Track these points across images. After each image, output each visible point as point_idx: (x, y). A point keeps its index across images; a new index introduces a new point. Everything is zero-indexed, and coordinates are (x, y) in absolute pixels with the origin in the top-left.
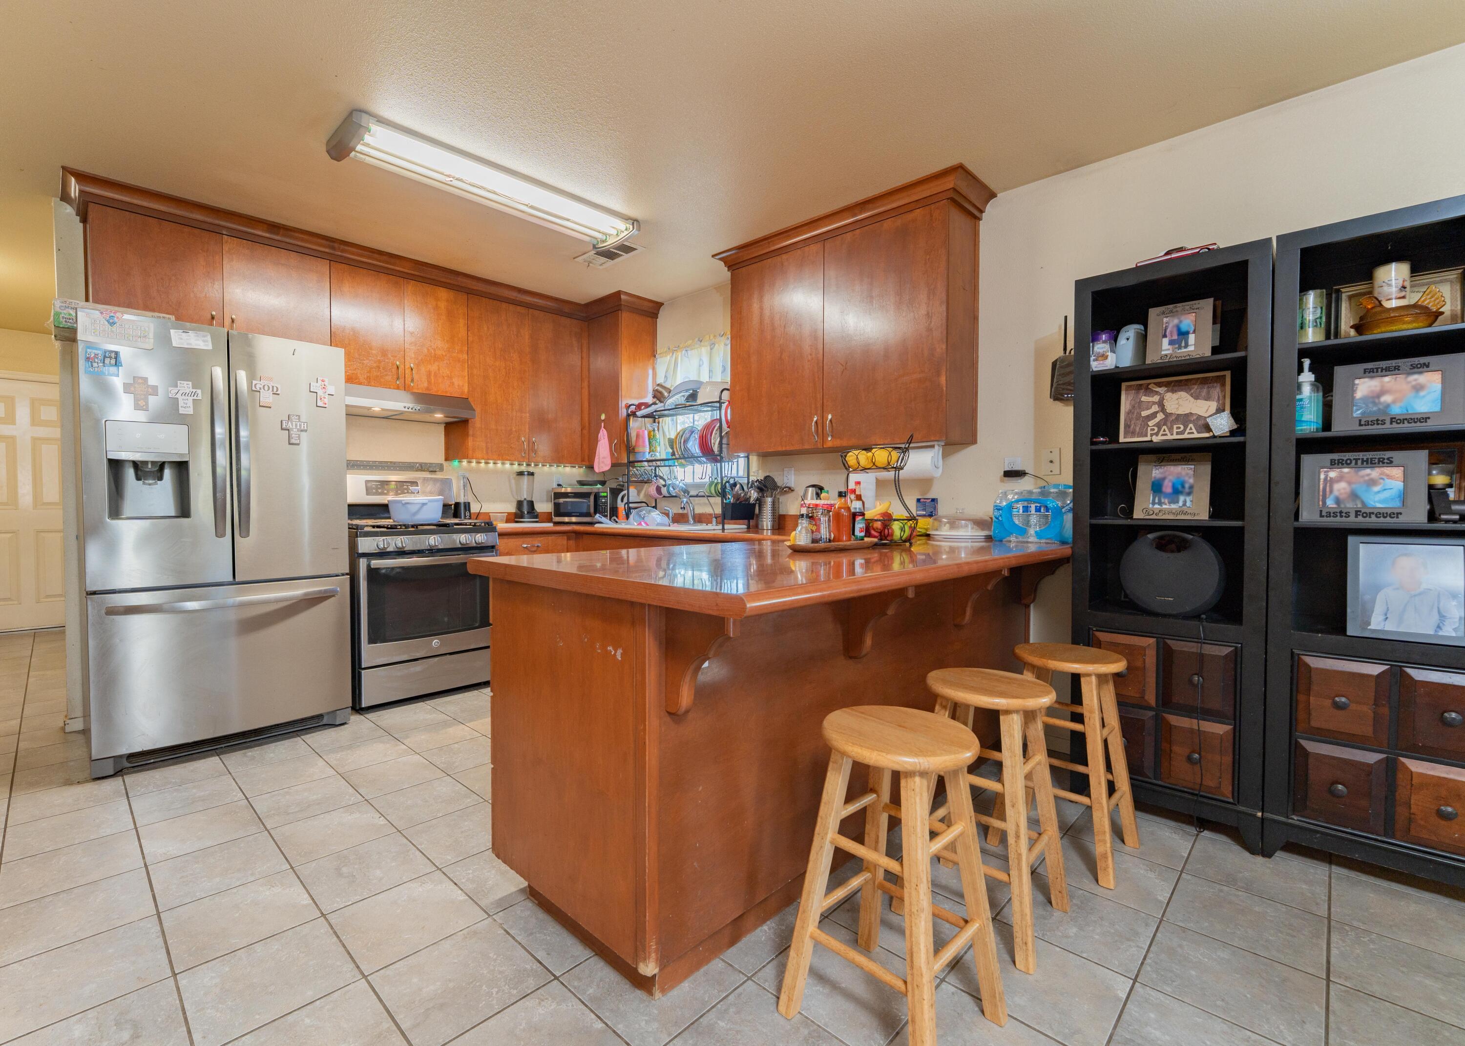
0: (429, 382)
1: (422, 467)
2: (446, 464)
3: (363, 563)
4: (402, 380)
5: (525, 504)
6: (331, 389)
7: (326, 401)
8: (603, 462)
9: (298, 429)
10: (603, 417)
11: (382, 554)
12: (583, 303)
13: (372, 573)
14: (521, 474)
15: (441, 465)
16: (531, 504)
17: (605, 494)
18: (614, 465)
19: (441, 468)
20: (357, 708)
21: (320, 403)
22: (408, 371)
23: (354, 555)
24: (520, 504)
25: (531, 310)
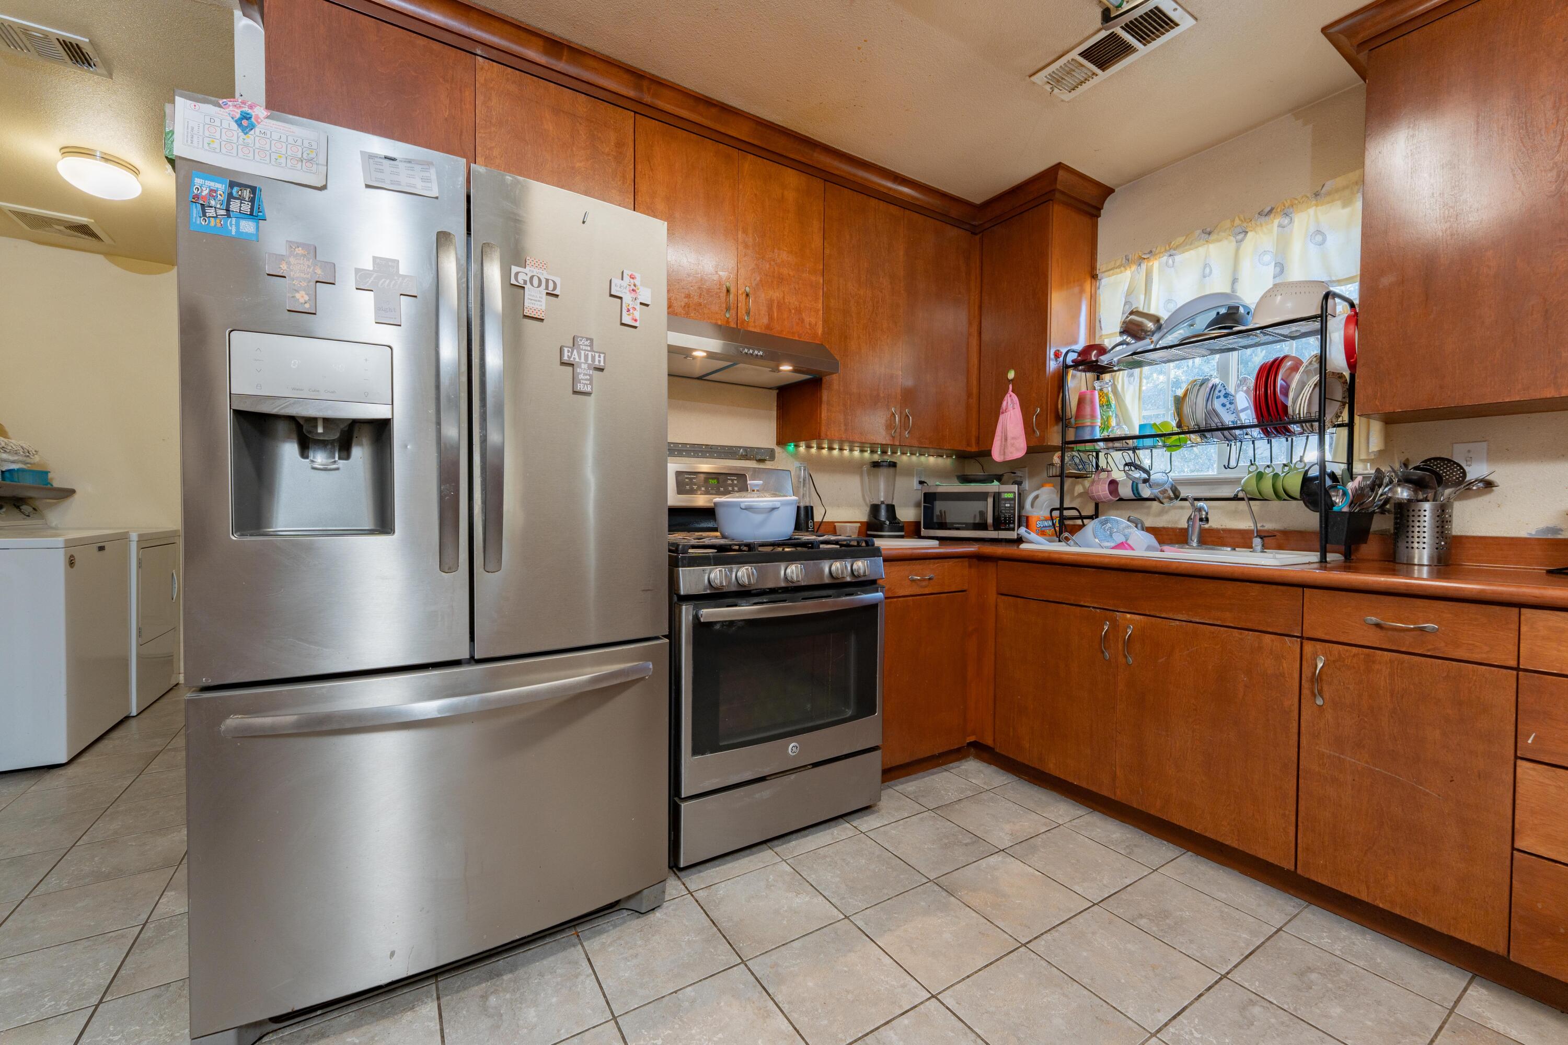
0: (771, 318)
1: (748, 453)
2: (778, 450)
3: (686, 613)
4: (733, 312)
5: (883, 507)
6: (645, 295)
7: (637, 314)
8: (1012, 445)
9: (589, 365)
10: (1011, 375)
11: (717, 596)
12: (978, 201)
13: (699, 626)
14: (876, 465)
15: (772, 451)
16: (891, 509)
17: (1011, 496)
18: (1031, 450)
19: (771, 455)
20: (674, 866)
21: (627, 319)
22: (742, 298)
23: (676, 599)
24: (875, 509)
25: (907, 212)
